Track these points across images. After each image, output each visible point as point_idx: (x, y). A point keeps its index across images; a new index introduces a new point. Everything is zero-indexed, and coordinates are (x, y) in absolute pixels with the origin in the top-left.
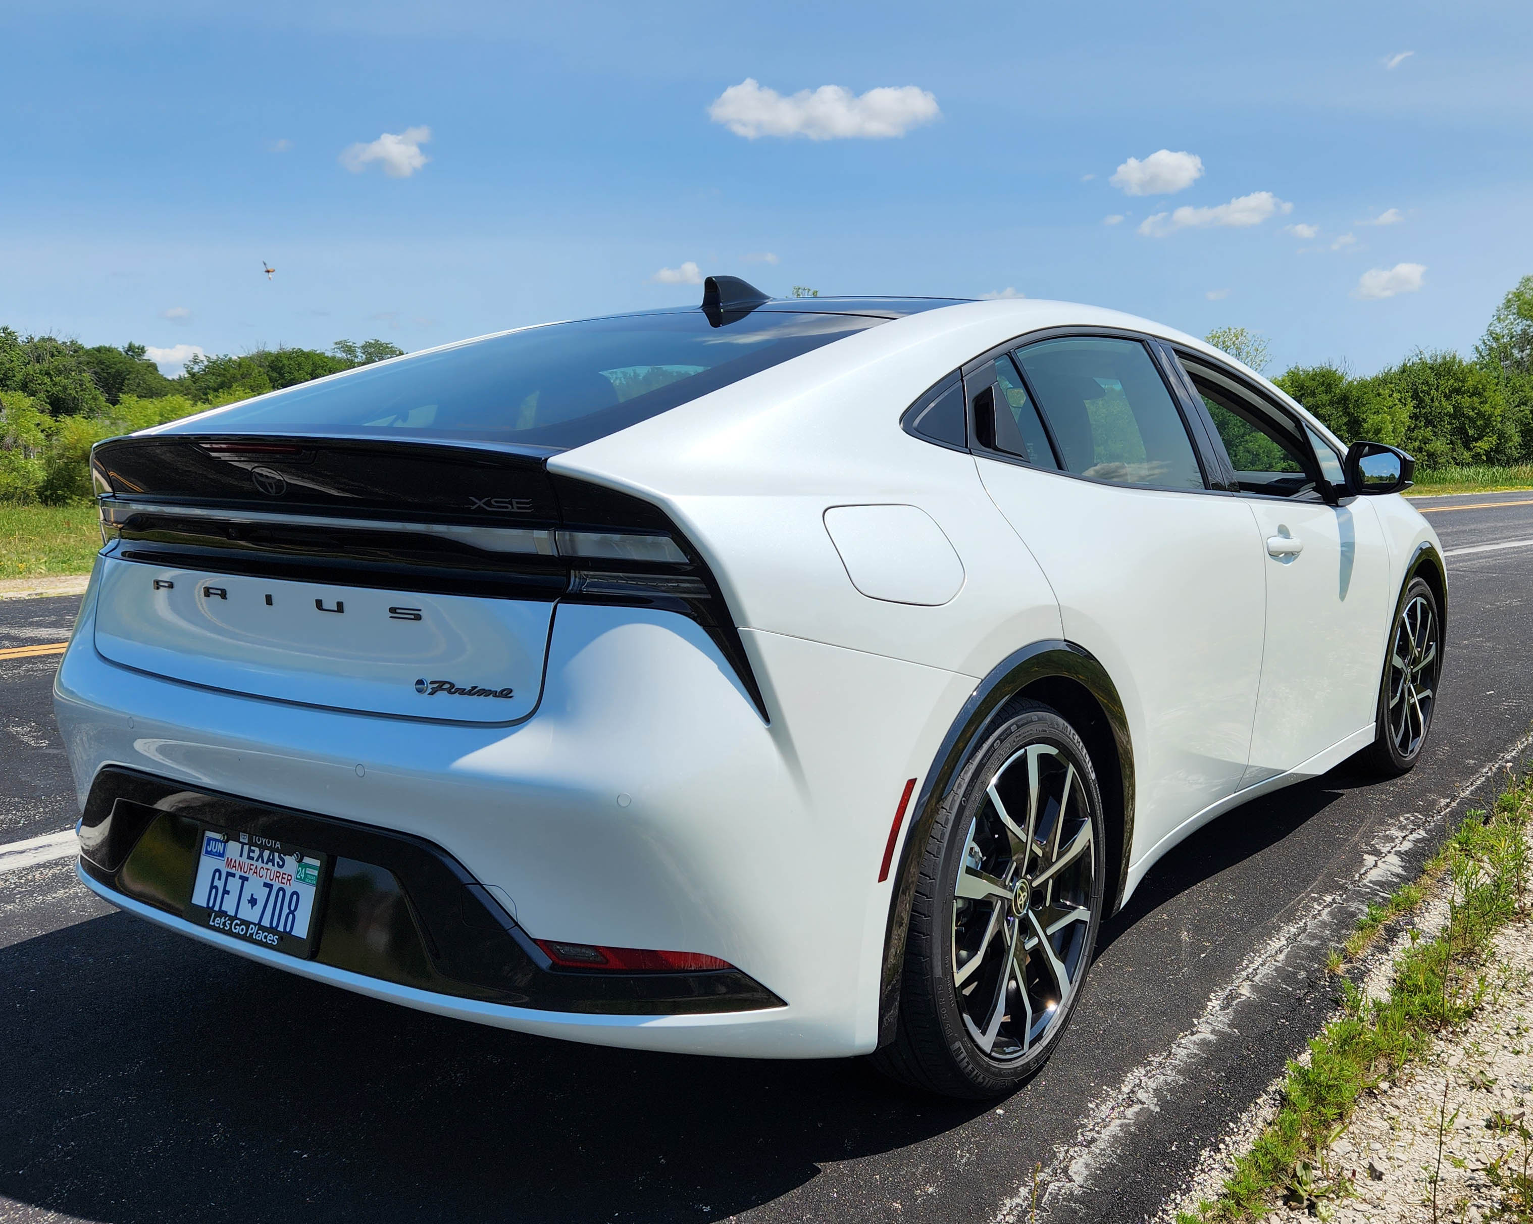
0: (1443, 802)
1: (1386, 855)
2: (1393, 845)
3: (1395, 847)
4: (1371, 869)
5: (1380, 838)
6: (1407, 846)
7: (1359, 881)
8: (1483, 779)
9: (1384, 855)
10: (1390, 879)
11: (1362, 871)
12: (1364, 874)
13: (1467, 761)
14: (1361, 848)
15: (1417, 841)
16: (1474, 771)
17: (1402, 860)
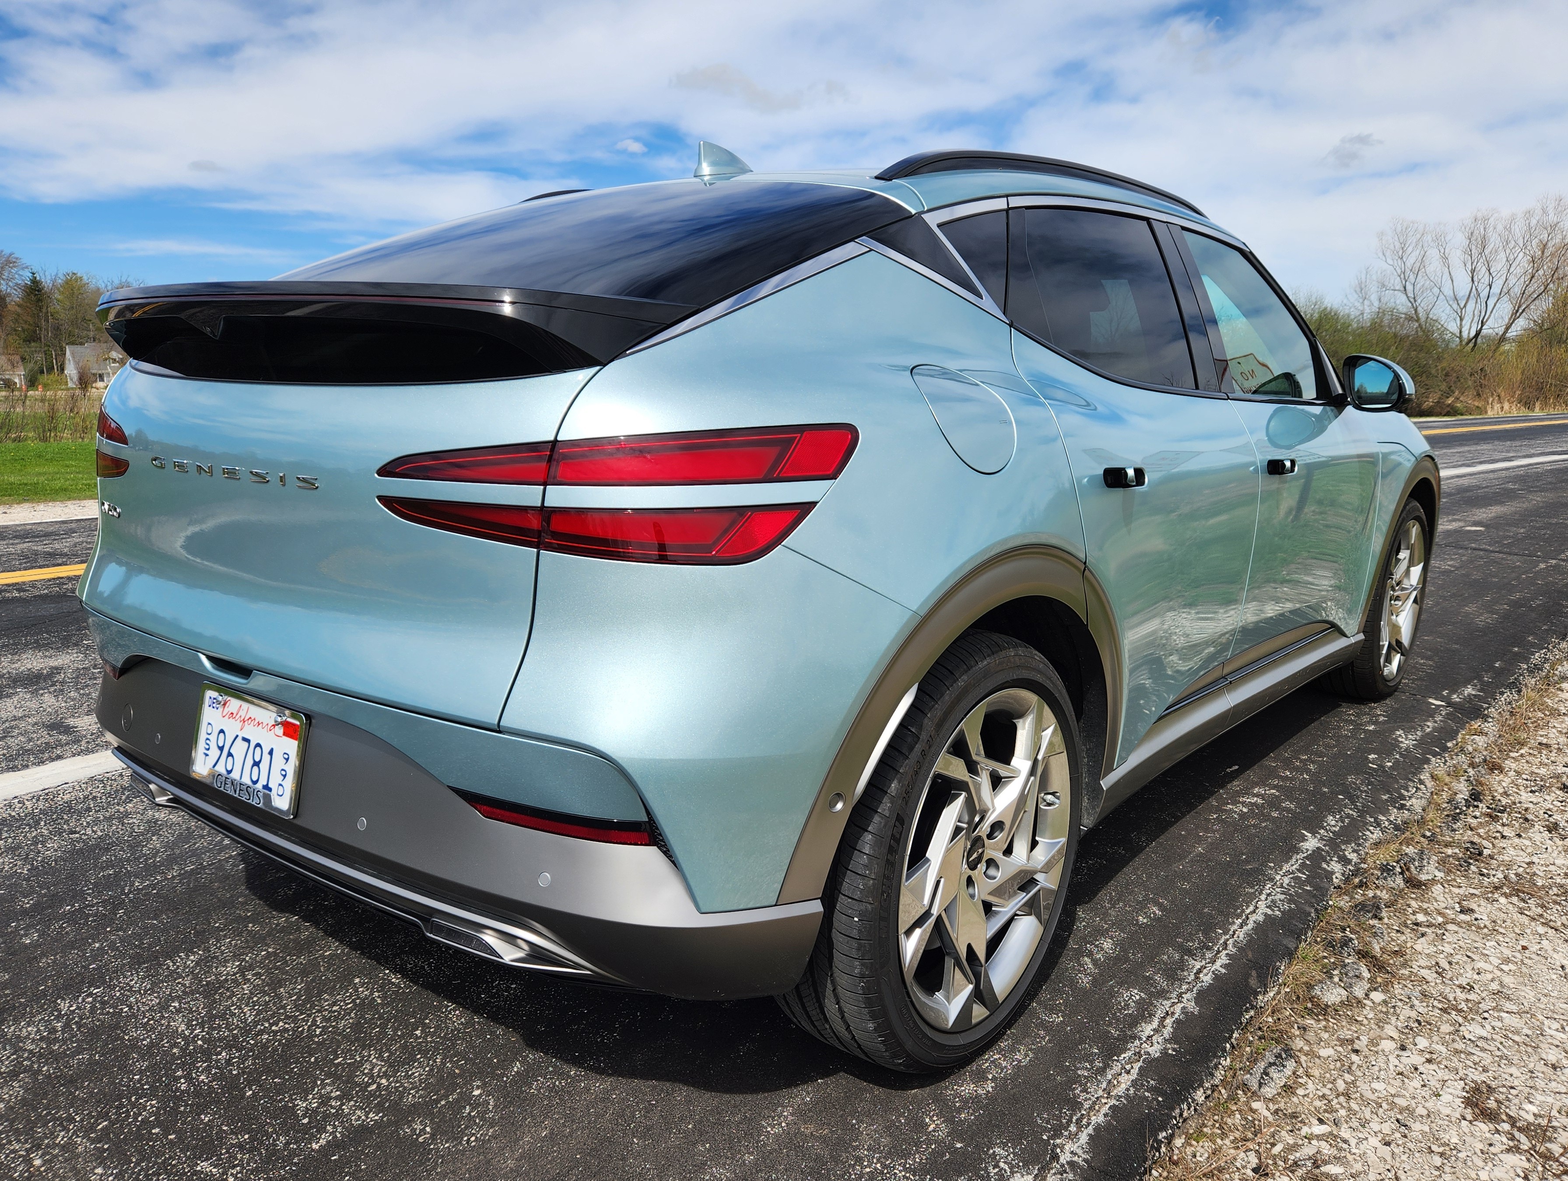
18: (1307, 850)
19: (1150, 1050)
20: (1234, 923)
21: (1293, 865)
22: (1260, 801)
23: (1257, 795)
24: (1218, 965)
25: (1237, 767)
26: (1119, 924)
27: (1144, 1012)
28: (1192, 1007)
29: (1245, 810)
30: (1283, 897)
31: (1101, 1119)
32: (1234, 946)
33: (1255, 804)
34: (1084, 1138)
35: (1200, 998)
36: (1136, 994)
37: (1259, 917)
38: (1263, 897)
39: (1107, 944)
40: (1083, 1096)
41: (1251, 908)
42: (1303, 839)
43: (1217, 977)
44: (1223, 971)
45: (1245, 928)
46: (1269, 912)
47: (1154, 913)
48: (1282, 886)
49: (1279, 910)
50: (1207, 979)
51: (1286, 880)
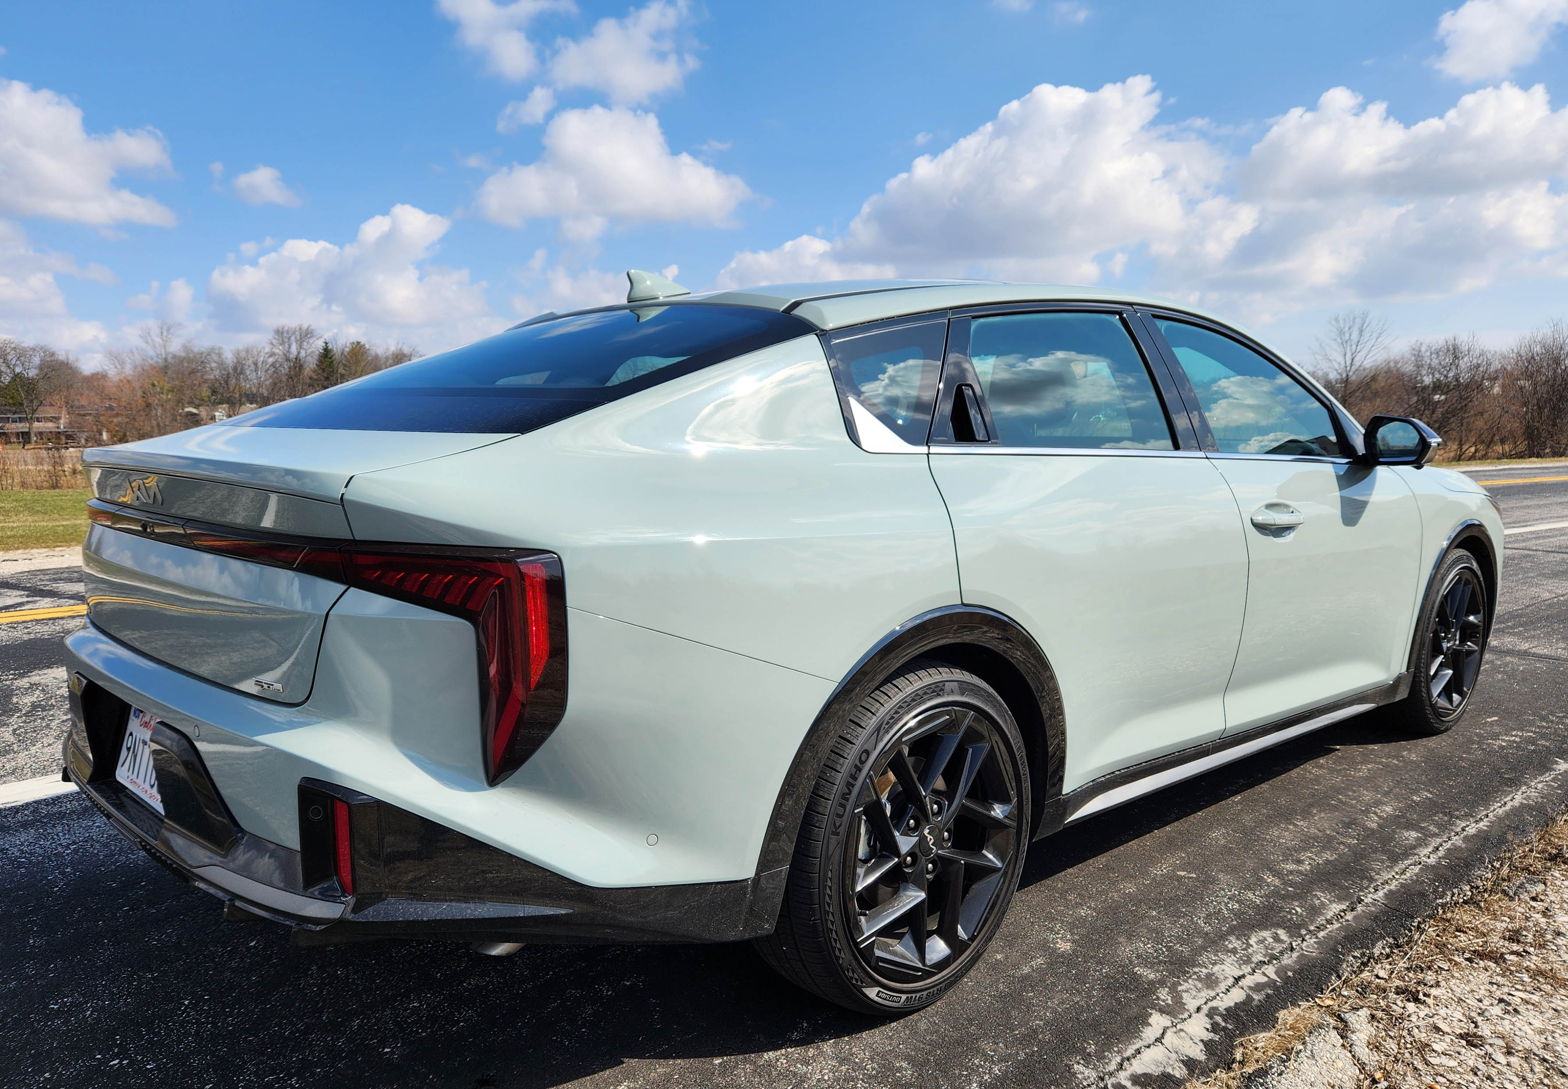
0: (1336, 908)
1: (1190, 1016)
2: (1213, 994)
3: (1214, 998)
4: (1149, 1047)
5: (1199, 979)
6: (1237, 996)
7: (1111, 1074)
8: (1417, 869)
9: (1186, 1015)
10: (1169, 1070)
11: (1130, 1052)
12: (1128, 1059)
13: (1406, 834)
14: (1158, 998)
15: (1258, 987)
16: (1408, 851)
17: (1215, 1028)
18: (1560, 770)
19: (1428, 860)
20: (1493, 805)
21: (1548, 777)
22: (1517, 739)
23: (1515, 736)
24: (1481, 824)
25: (1496, 718)
26: (1397, 798)
27: (1421, 842)
28: (1460, 843)
29: (1504, 744)
30: (1537, 794)
31: (1392, 887)
32: (1494, 816)
33: (1514, 742)
34: (1381, 893)
35: (1466, 839)
36: (1414, 834)
37: (1516, 803)
38: (1520, 793)
39: (1388, 809)
40: (1377, 877)
41: (1509, 798)
42: (1557, 763)
43: (1480, 831)
44: (1485, 828)
45: (1503, 808)
46: (1525, 802)
47: (1426, 796)
48: (1536, 788)
49: (1533, 801)
50: (1472, 830)
51: (1540, 786)
